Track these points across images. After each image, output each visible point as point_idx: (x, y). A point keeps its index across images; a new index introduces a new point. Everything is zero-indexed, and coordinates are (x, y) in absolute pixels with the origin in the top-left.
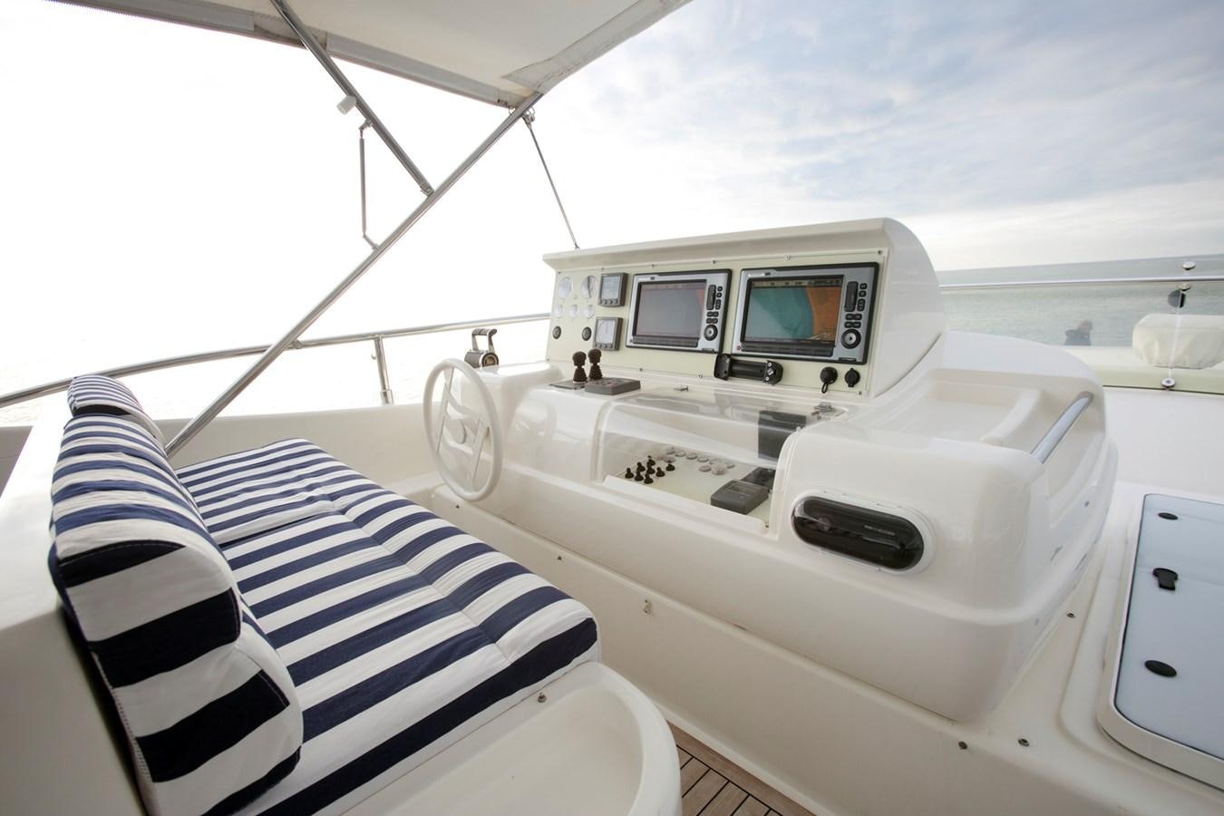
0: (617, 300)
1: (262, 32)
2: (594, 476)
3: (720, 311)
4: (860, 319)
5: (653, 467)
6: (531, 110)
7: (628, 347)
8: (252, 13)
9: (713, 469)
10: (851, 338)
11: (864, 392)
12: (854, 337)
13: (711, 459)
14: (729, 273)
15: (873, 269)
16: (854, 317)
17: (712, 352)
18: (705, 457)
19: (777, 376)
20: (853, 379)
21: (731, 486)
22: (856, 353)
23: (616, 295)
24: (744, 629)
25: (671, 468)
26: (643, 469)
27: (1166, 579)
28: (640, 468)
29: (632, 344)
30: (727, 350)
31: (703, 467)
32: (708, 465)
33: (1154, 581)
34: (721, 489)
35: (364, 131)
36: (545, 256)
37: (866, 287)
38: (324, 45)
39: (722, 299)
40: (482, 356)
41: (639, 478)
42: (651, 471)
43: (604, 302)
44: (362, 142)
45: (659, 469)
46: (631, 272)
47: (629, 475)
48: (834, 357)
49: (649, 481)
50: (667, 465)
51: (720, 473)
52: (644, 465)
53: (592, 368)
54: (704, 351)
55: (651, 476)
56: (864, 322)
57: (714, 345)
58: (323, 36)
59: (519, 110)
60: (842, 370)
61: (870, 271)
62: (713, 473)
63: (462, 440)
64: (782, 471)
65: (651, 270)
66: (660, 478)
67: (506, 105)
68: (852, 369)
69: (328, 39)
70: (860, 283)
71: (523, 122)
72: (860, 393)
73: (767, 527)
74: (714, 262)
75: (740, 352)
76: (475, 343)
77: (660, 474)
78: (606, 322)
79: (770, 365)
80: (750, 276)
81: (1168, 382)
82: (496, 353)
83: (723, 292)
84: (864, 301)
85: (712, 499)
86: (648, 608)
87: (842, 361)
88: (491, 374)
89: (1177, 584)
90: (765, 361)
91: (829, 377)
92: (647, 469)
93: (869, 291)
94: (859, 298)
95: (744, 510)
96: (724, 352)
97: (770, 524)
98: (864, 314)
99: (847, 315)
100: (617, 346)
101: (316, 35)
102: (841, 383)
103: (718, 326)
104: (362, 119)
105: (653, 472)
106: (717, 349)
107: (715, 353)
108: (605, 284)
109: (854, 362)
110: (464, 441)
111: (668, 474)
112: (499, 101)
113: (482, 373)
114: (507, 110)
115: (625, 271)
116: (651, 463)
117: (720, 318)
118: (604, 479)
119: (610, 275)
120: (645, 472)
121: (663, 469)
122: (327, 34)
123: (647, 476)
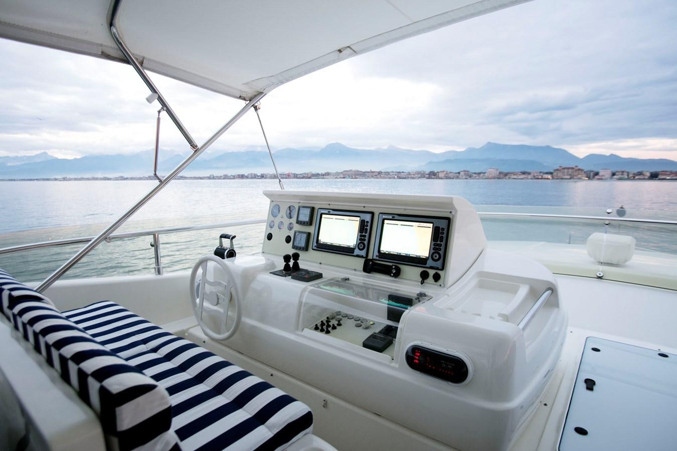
0: (307, 222)
1: (106, 56)
2: (297, 328)
3: (367, 235)
4: (441, 246)
5: (330, 323)
6: (258, 102)
7: (313, 249)
8: (101, 45)
9: (363, 326)
10: (436, 256)
11: (442, 285)
12: (438, 256)
13: (361, 319)
14: (372, 213)
15: (447, 221)
16: (438, 245)
17: (362, 257)
18: (358, 318)
19: (397, 274)
20: (437, 278)
21: (373, 336)
22: (439, 264)
23: (307, 219)
24: (379, 415)
25: (339, 325)
26: (324, 324)
27: (590, 384)
28: (322, 324)
29: (316, 248)
30: (370, 257)
31: (358, 324)
32: (360, 323)
33: (584, 385)
34: (368, 338)
35: (161, 113)
36: (264, 191)
37: (444, 230)
38: (142, 63)
39: (368, 228)
40: (227, 251)
41: (322, 330)
42: (328, 326)
43: (299, 223)
44: (159, 119)
45: (333, 325)
46: (317, 207)
47: (316, 328)
48: (428, 265)
49: (328, 332)
50: (337, 322)
51: (367, 328)
52: (325, 322)
53: (294, 263)
54: (358, 256)
55: (330, 329)
56: (443, 248)
57: (363, 253)
58: (141, 59)
59: (251, 102)
60: (432, 272)
61: (446, 221)
62: (363, 328)
63: (215, 304)
64: (401, 329)
65: (328, 207)
66: (335, 330)
67: (244, 99)
68: (436, 273)
69: (145, 60)
70: (441, 228)
71: (254, 109)
72: (440, 286)
73: (393, 359)
74: (364, 207)
75: (377, 258)
76: (221, 243)
77: (334, 328)
78: (300, 234)
79: (394, 267)
80: (384, 217)
81: (600, 274)
82: (235, 249)
83: (369, 224)
84: (443, 237)
85: (363, 344)
86: (325, 405)
87: (431, 268)
88: (231, 263)
89: (595, 388)
90: (391, 264)
91: (424, 276)
92: (326, 324)
93: (445, 231)
94: (440, 235)
95: (380, 350)
96: (369, 258)
97: (394, 358)
98: (443, 243)
99: (435, 244)
100: (306, 249)
101: (137, 57)
102: (430, 279)
103: (366, 242)
104: (160, 106)
105: (330, 326)
106: (365, 256)
107: (364, 258)
108: (301, 212)
109: (437, 269)
110: (217, 305)
111: (338, 327)
112: (240, 97)
113: (227, 261)
114: (244, 101)
115: (313, 206)
116: (328, 321)
117: (367, 238)
118: (303, 330)
119: (304, 207)
120: (325, 327)
121: (336, 325)
122: (144, 58)
123: (327, 329)
